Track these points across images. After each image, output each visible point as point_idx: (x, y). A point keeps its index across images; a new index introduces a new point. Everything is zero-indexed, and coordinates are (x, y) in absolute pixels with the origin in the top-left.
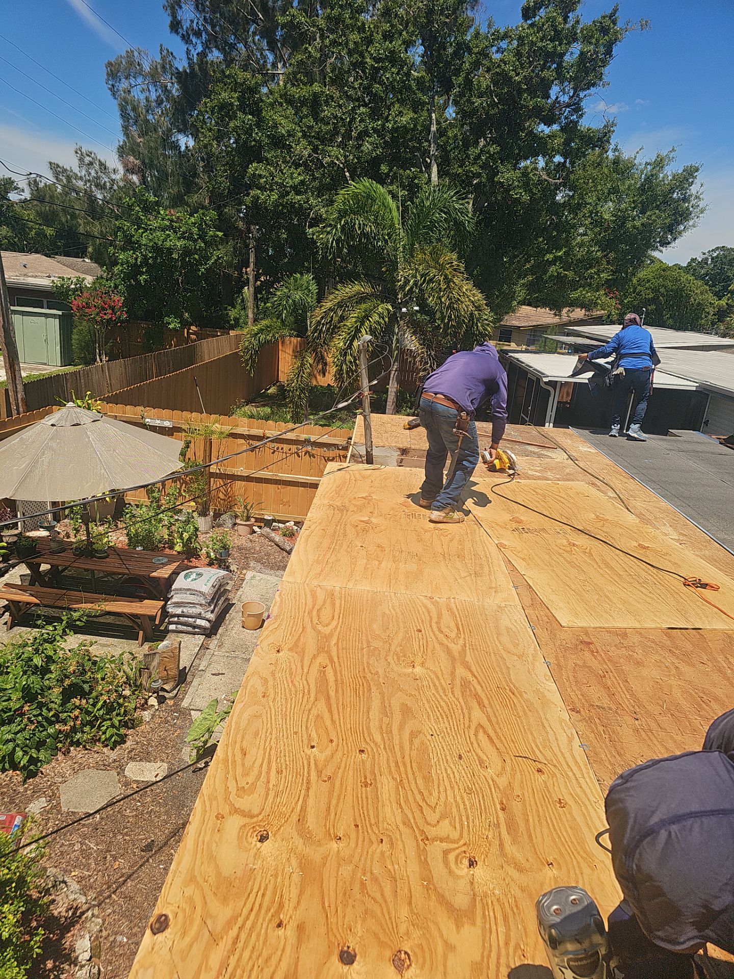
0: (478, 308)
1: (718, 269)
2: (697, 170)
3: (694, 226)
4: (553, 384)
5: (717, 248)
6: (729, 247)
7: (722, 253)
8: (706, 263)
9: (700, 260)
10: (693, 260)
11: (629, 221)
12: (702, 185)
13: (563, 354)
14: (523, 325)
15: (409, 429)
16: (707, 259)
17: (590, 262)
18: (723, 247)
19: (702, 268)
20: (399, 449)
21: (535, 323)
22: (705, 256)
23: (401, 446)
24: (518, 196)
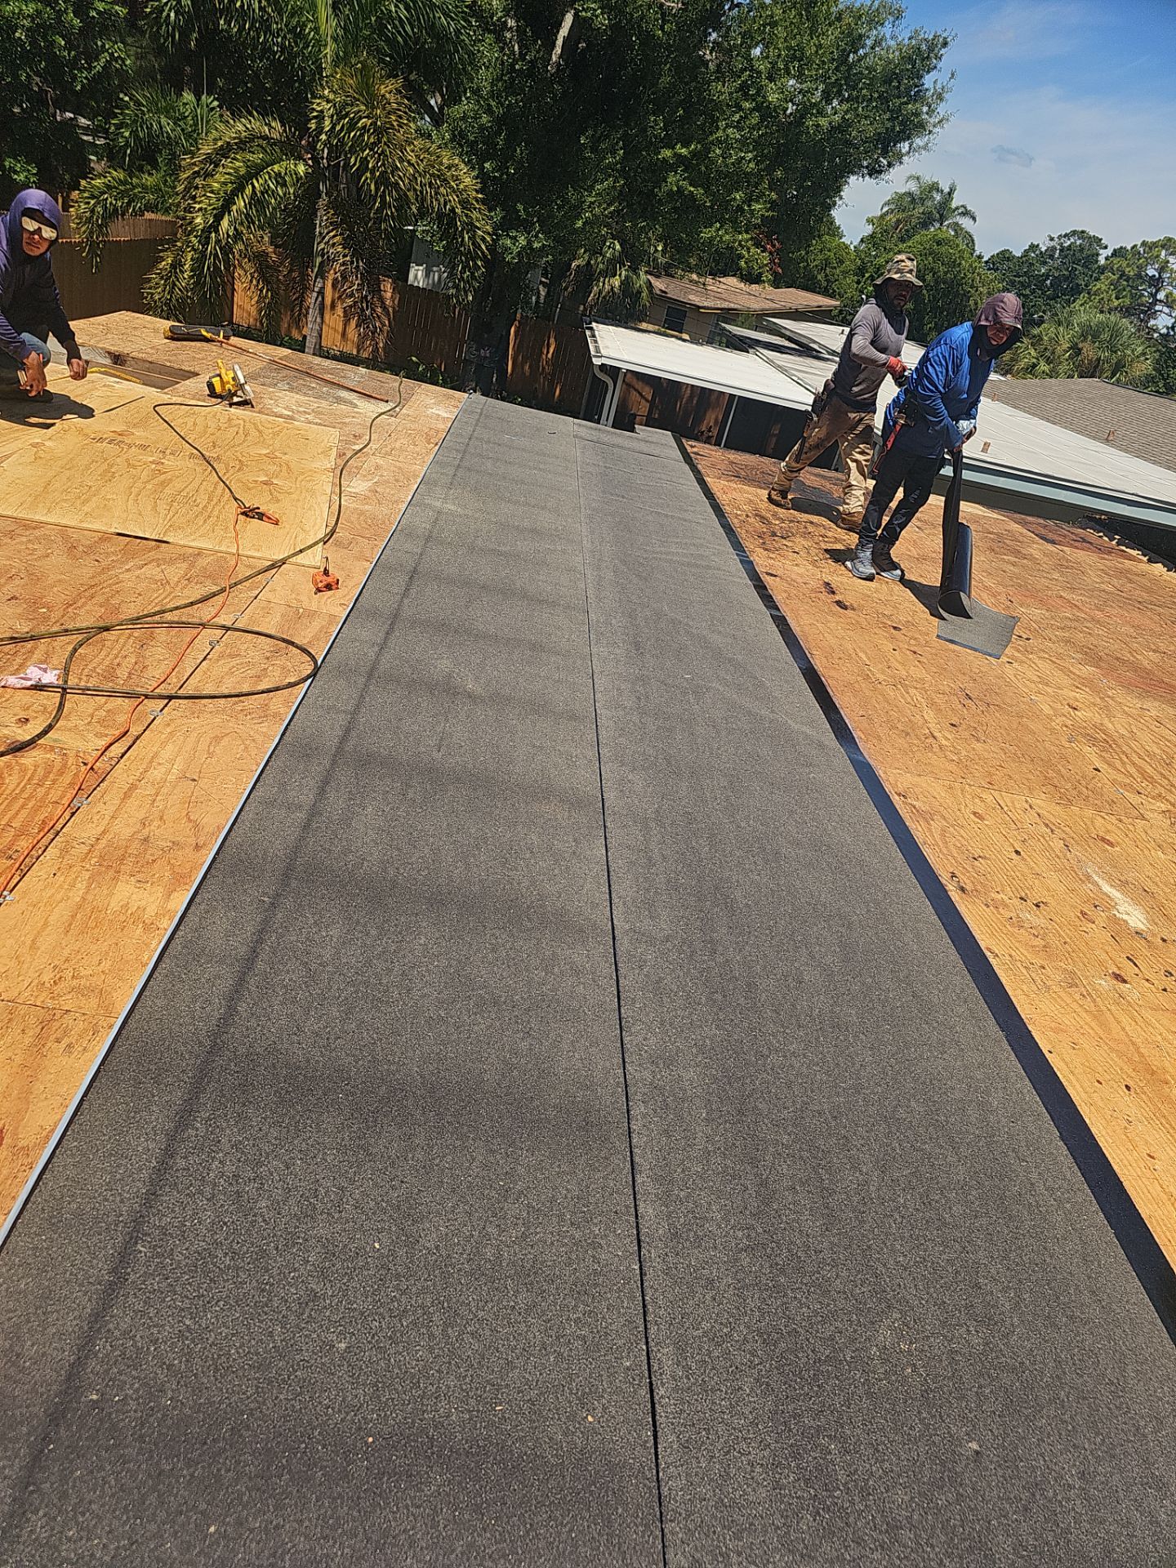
0: (465, 204)
1: (1067, 270)
2: (945, 44)
3: (925, 147)
4: (613, 372)
5: (1074, 233)
6: (1092, 234)
7: (1078, 242)
8: (1052, 257)
9: (1043, 249)
10: (1033, 247)
11: (812, 114)
12: (953, 75)
13: (684, 340)
14: (706, 304)
15: (173, 339)
16: (1054, 249)
17: (737, 179)
18: (1083, 232)
19: (1045, 263)
20: (109, 353)
21: (725, 305)
22: (1052, 243)
23: (113, 349)
24: (589, 14)
